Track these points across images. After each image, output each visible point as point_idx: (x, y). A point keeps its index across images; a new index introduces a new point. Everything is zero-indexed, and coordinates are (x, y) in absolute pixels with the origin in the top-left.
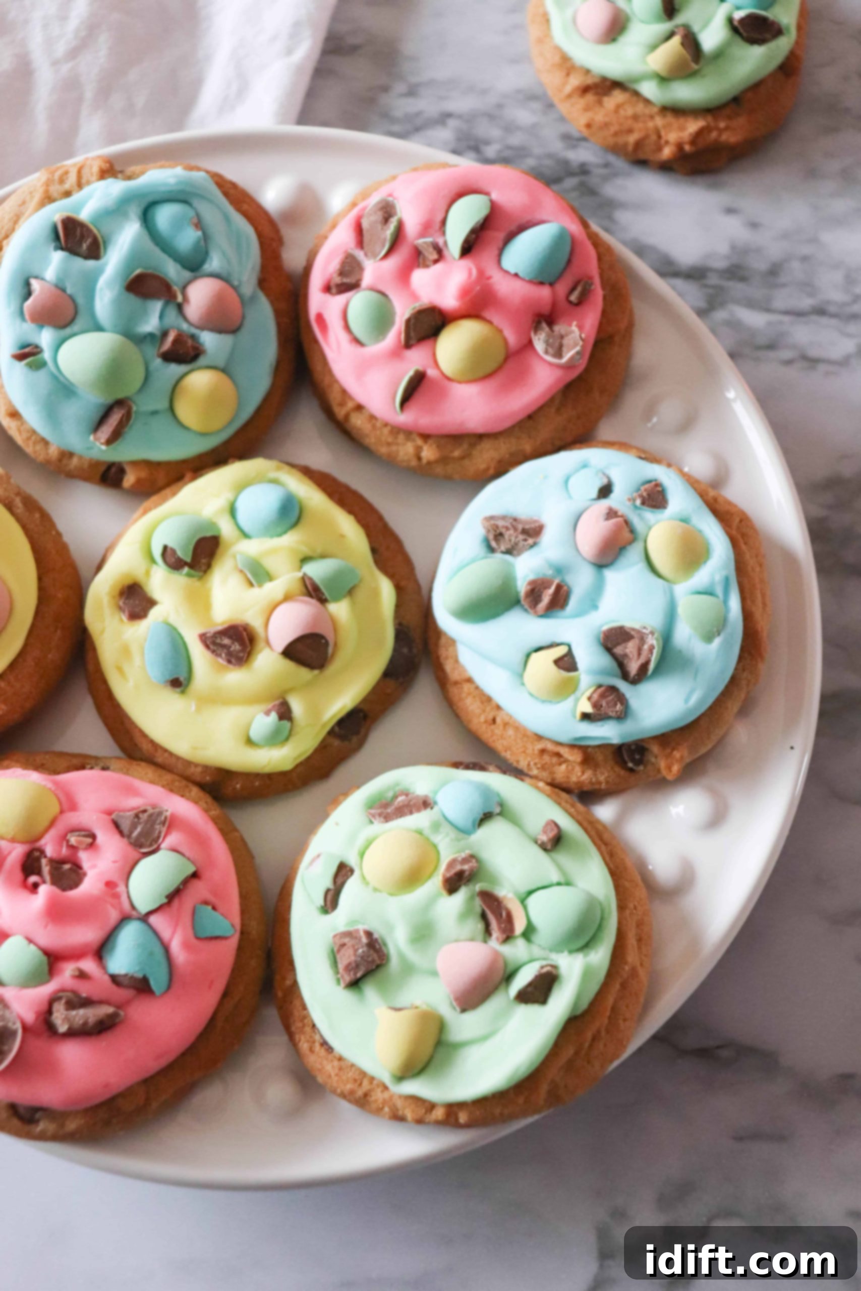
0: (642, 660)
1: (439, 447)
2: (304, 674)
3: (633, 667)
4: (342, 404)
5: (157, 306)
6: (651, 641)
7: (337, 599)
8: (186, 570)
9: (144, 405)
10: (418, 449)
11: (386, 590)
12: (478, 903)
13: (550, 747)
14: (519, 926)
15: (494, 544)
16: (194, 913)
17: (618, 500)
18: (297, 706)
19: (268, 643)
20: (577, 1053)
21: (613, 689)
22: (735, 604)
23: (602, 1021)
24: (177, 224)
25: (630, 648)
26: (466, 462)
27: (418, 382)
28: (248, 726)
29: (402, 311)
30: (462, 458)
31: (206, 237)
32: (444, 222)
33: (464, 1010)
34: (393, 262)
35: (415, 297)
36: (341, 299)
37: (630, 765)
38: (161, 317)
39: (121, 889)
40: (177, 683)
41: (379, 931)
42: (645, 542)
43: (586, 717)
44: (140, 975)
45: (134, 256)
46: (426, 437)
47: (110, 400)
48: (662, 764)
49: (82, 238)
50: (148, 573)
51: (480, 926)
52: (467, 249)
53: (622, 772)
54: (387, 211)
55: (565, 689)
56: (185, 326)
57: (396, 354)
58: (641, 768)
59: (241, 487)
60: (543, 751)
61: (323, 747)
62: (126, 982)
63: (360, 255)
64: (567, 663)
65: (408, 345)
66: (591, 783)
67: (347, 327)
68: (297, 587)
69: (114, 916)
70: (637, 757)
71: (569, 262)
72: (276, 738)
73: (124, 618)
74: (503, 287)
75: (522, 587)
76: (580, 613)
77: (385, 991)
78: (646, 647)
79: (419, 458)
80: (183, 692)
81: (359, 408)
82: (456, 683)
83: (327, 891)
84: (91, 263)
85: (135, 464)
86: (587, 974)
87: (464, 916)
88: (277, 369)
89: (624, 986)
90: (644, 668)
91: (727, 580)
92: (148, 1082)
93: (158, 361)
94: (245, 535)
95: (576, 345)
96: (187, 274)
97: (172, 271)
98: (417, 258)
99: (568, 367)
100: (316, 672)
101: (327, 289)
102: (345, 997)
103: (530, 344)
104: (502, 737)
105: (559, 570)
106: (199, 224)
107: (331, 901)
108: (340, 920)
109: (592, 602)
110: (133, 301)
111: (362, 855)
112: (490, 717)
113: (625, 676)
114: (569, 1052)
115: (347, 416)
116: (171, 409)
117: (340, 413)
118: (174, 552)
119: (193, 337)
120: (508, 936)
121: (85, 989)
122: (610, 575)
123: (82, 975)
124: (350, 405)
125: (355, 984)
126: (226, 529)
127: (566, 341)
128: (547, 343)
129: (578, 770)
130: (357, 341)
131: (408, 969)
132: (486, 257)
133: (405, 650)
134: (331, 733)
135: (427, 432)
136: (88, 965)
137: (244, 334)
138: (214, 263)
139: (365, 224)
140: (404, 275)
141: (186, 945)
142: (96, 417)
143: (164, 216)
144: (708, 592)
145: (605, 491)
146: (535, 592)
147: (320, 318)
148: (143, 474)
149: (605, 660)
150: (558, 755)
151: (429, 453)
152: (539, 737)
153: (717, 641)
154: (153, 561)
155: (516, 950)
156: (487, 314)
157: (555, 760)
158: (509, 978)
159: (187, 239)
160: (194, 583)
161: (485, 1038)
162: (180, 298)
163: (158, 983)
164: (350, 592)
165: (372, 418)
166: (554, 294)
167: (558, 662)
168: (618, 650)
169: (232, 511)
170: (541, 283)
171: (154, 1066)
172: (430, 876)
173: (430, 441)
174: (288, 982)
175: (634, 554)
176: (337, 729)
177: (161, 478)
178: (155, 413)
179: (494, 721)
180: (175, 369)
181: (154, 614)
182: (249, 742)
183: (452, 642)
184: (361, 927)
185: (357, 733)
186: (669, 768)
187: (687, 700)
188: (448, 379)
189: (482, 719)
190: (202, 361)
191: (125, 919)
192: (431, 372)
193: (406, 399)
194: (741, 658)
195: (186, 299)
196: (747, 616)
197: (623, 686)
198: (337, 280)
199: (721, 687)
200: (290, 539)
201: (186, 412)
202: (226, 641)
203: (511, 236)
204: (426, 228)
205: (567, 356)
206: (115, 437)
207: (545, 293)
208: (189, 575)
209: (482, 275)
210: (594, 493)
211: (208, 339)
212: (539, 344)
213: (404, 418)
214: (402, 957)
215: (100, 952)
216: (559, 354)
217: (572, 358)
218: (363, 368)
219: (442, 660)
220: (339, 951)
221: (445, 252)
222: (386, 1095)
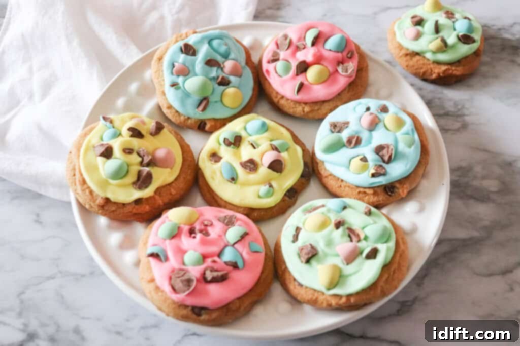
0: (389, 154)
1: (310, 107)
2: (275, 174)
3: (386, 158)
4: (276, 97)
5: (215, 69)
6: (391, 147)
7: (283, 152)
8: (232, 146)
9: (213, 99)
10: (303, 108)
11: (299, 150)
12: (347, 232)
13: (362, 190)
14: (362, 236)
15: (333, 130)
16: (249, 244)
17: (373, 110)
18: (274, 184)
19: (262, 165)
20: (389, 277)
21: (381, 166)
22: (416, 137)
23: (395, 266)
24: (220, 45)
25: (385, 152)
26: (320, 111)
27: (301, 86)
28: (259, 191)
29: (294, 64)
30: (318, 110)
31: (229, 48)
32: (305, 38)
33: (348, 264)
34: (290, 51)
35: (297, 60)
36: (274, 64)
37: (390, 193)
38: (217, 71)
39: (223, 237)
40: (233, 180)
41: (314, 244)
42: (384, 121)
43: (373, 176)
44: (234, 261)
45: (206, 54)
46: (306, 104)
47: (202, 98)
48: (400, 191)
49: (190, 50)
50: (219, 148)
51: (349, 239)
52: (313, 44)
53: (387, 196)
54: (286, 37)
55: (364, 168)
56: (224, 75)
57: (293, 78)
58: (393, 194)
59: (247, 122)
60: (359, 192)
61: (283, 200)
62: (229, 264)
63: (278, 51)
64: (364, 159)
65: (297, 75)
66: (377, 201)
67: (276, 72)
68: (269, 147)
69: (222, 245)
70: (392, 190)
71: (346, 46)
72: (269, 194)
73: (213, 162)
74: (326, 54)
75: (345, 140)
76: (366, 145)
77: (319, 262)
78: (390, 150)
79: (304, 112)
80: (235, 183)
81: (283, 97)
82: (326, 177)
83: (294, 236)
84: (193, 58)
85: (209, 119)
86: (388, 249)
87: (343, 235)
88: (254, 89)
89: (401, 256)
90: (390, 157)
91: (412, 130)
92: (239, 299)
93: (216, 85)
94: (250, 135)
95: (352, 67)
96: (223, 59)
97: (219, 59)
98: (298, 49)
99: (350, 76)
100: (279, 174)
101: (269, 62)
102: (305, 267)
103: (337, 71)
104: (344, 191)
105: (357, 132)
106: (226, 44)
107: (296, 238)
108: (300, 243)
109: (369, 142)
110: (207, 68)
111: (304, 224)
112: (339, 185)
113: (384, 161)
114: (386, 276)
115: (278, 102)
116: (221, 101)
117: (276, 100)
118: (228, 140)
119: (228, 78)
120: (359, 241)
121: (216, 266)
122: (374, 133)
123: (214, 262)
124: (279, 97)
125: (308, 261)
126: (243, 134)
127: (348, 68)
128: (342, 69)
129: (372, 197)
130: (280, 76)
131: (326, 255)
132: (320, 45)
133: (307, 170)
134: (285, 195)
135: (307, 101)
136: (216, 259)
137: (243, 78)
138: (232, 56)
139: (279, 42)
140: (294, 54)
141: (248, 253)
142: (197, 103)
143: (215, 43)
144: (407, 134)
145: (368, 109)
146: (350, 141)
147: (267, 71)
148: (213, 123)
149: (376, 157)
150: (365, 193)
151: (307, 109)
152: (358, 187)
153: (413, 148)
154: (220, 144)
155: (363, 244)
156: (322, 62)
157: (364, 195)
158: (361, 253)
159: (223, 49)
160: (235, 150)
161: (355, 273)
162: (222, 66)
163: (240, 264)
164: (287, 150)
165: (288, 100)
166: (343, 56)
167: (361, 159)
168: (381, 154)
169: (245, 129)
170: (338, 52)
171: (242, 292)
172: (329, 225)
173: (307, 105)
174: (283, 268)
175: (381, 125)
176: (287, 194)
177: (218, 125)
178: (216, 102)
179: (341, 186)
180: (222, 88)
181: (222, 161)
182: (259, 197)
183: (323, 162)
184: (308, 243)
185: (294, 197)
186: (403, 191)
187: (406, 167)
188: (311, 84)
189: (337, 186)
190: (231, 85)
191: (226, 246)
192: (306, 83)
193: (299, 90)
194: (421, 155)
195: (224, 67)
196: (422, 141)
197: (384, 165)
198: (272, 58)
199: (417, 162)
200: (266, 134)
201: (227, 101)
202: (249, 164)
203: (326, 40)
204: (299, 39)
205: (350, 71)
206: (204, 109)
207: (340, 55)
208: (233, 148)
209: (319, 51)
210: (365, 110)
211: (232, 78)
212: (340, 69)
213: (298, 97)
214: (323, 251)
215: (220, 255)
216: (347, 71)
217: (351, 72)
218: (283, 83)
219: (320, 171)
220: (301, 252)
221: (306, 46)
222: (324, 297)
